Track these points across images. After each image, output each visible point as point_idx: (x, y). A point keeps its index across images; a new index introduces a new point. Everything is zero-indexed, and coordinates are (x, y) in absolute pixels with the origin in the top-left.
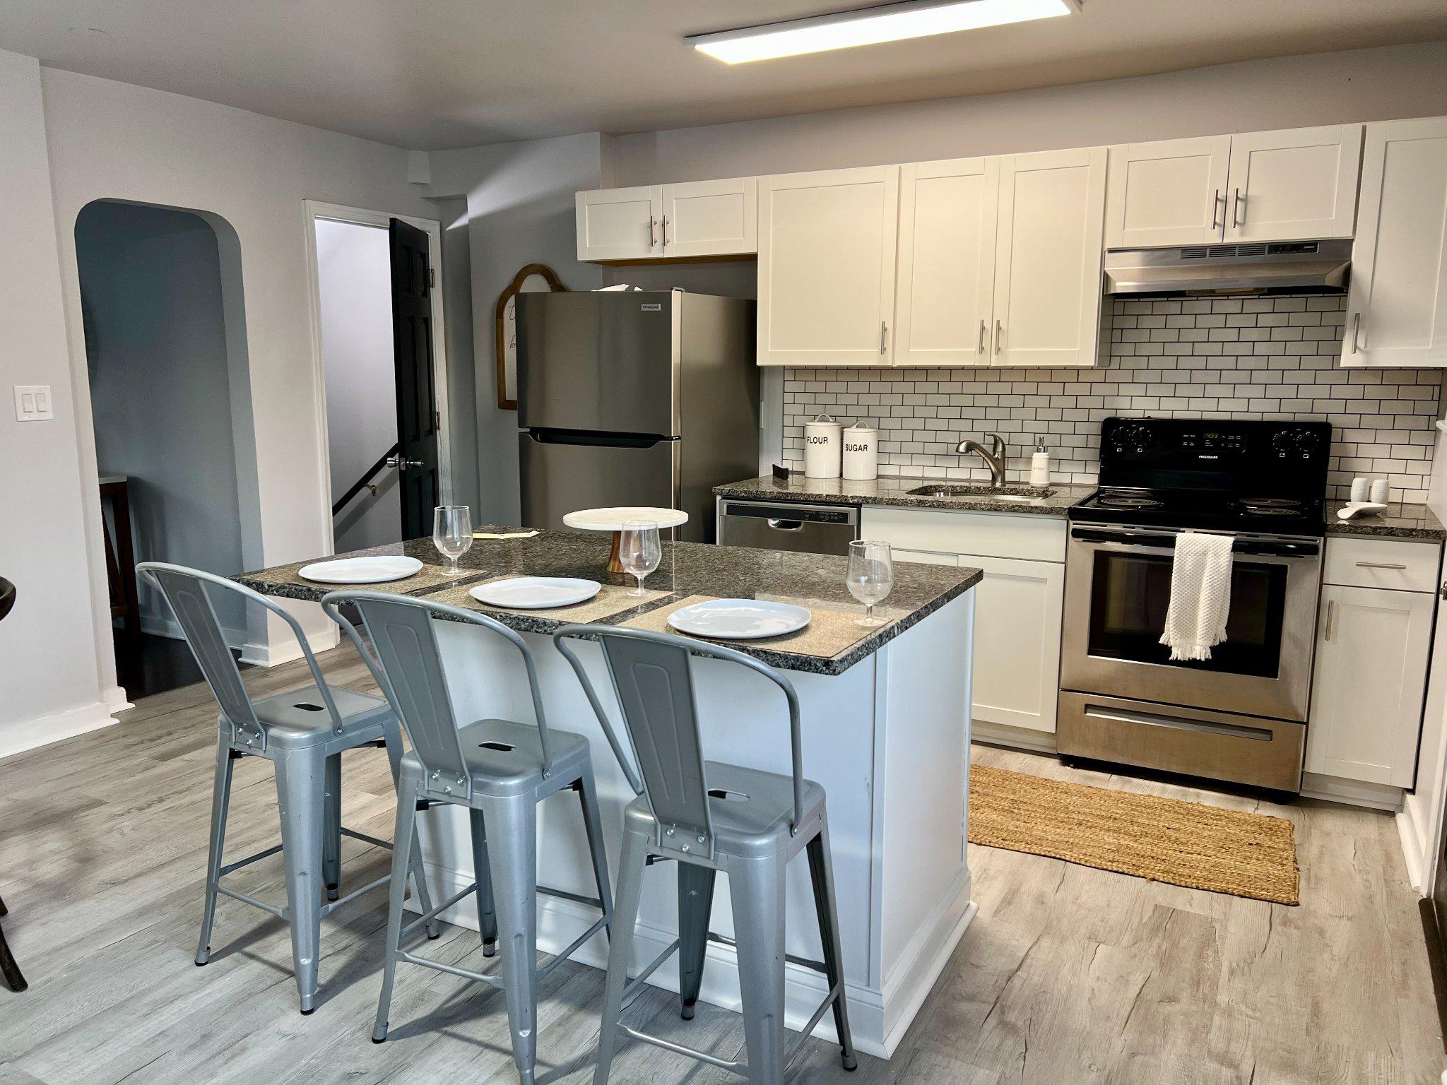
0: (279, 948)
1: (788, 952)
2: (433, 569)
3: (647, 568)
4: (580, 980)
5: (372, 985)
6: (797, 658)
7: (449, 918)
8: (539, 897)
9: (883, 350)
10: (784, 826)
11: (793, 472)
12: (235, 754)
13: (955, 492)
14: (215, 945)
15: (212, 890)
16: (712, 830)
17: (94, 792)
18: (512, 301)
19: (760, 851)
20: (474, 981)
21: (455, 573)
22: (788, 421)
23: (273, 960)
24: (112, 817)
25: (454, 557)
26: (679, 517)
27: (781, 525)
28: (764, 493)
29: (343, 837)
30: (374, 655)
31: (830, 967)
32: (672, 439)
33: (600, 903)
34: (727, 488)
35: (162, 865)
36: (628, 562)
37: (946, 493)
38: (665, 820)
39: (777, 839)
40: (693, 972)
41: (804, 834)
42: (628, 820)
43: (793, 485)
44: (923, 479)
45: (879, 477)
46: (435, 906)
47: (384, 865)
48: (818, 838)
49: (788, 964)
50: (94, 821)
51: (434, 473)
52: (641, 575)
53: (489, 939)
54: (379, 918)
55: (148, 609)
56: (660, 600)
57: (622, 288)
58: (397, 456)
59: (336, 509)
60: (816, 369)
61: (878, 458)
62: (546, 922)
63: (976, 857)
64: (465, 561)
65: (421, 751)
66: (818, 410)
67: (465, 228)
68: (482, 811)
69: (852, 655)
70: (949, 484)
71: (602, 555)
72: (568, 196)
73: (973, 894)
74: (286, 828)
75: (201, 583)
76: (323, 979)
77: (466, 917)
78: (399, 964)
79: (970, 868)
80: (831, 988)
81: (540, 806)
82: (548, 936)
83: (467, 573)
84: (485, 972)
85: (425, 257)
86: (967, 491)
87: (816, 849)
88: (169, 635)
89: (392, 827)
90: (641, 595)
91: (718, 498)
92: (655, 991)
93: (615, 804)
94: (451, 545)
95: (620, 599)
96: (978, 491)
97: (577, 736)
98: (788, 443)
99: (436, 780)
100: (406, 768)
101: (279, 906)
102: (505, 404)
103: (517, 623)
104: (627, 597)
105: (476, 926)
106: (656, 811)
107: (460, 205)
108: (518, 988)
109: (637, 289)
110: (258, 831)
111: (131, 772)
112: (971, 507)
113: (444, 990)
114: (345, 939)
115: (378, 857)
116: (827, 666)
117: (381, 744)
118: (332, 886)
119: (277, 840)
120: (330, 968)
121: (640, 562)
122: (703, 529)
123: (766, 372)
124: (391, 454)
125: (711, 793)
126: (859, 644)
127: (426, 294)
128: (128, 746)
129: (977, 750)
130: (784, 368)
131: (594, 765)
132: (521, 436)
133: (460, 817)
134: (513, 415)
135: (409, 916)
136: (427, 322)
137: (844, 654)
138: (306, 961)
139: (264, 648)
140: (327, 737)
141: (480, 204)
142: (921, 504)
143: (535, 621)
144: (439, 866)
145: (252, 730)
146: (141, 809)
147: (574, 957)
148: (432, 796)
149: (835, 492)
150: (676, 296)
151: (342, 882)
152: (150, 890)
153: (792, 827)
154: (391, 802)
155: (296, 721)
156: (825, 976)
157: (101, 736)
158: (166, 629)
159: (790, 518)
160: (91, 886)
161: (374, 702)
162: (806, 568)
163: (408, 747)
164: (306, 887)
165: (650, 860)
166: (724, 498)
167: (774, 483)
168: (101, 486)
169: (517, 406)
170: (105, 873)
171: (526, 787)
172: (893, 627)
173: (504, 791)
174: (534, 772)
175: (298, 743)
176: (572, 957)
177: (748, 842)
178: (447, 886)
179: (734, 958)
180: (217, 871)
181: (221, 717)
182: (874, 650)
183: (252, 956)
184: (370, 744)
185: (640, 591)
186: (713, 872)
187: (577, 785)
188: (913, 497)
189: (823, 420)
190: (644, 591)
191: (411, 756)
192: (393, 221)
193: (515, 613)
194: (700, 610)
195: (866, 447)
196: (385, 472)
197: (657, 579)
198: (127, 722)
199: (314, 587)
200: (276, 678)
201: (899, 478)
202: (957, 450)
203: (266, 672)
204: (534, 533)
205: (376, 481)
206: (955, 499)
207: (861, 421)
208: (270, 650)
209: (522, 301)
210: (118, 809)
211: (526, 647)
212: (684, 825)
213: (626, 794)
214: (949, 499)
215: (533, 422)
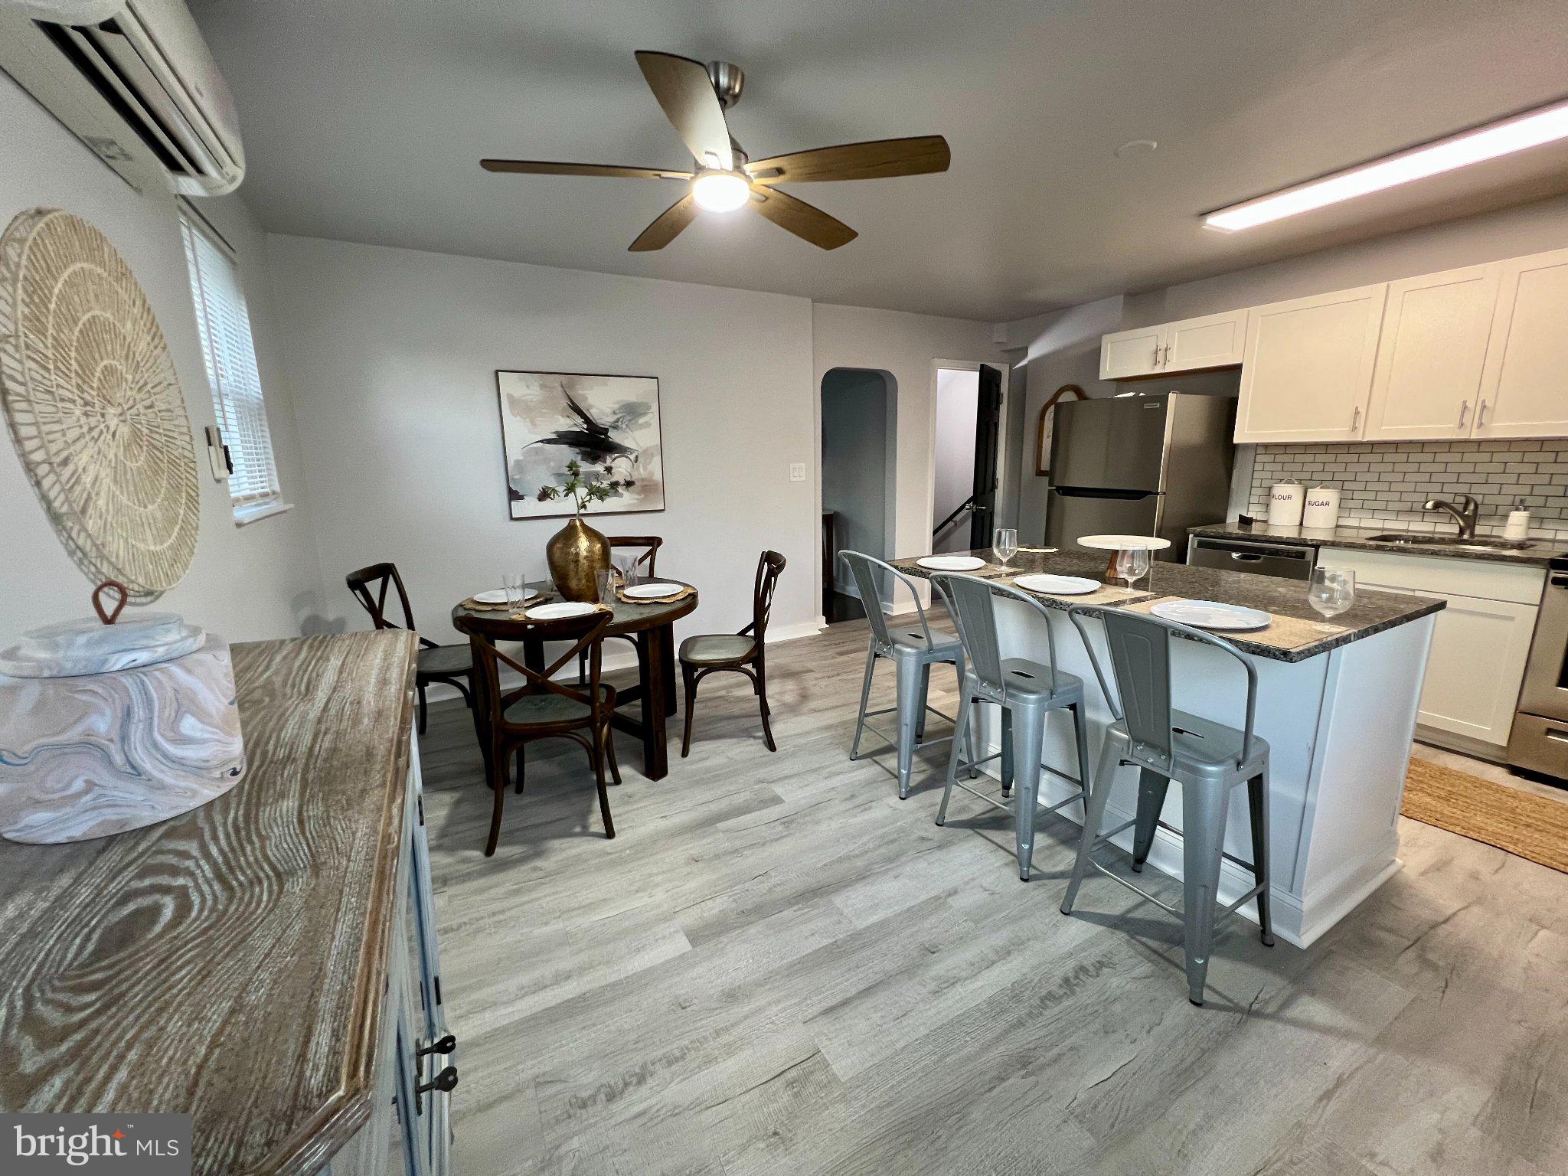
0: (891, 762)
1: (1225, 850)
2: (991, 566)
3: (1135, 575)
4: (1062, 827)
5: (938, 794)
6: (1258, 646)
7: (983, 769)
8: (1042, 770)
9: (1355, 428)
10: (1232, 763)
11: (1257, 521)
12: (877, 655)
13: (1415, 540)
14: (860, 752)
15: (861, 723)
16: (1173, 754)
17: (810, 665)
18: (1052, 408)
19: (1210, 774)
20: (997, 808)
21: (1005, 569)
22: (1256, 483)
23: (886, 766)
24: (817, 679)
25: (1005, 560)
26: (1165, 544)
27: (1244, 557)
28: (1230, 534)
29: (927, 711)
30: (957, 614)
31: (1259, 868)
32: (1158, 494)
33: (1082, 783)
34: (1198, 529)
35: (837, 707)
36: (1122, 570)
37: (1406, 541)
38: (1137, 740)
39: (1225, 771)
40: (1144, 843)
41: (1249, 771)
42: (1109, 734)
43: (1256, 530)
44: (1383, 529)
45: (1338, 526)
46: (975, 760)
47: (950, 731)
48: (1260, 777)
49: (1224, 860)
50: (810, 680)
51: (992, 514)
52: (1131, 579)
53: (1006, 787)
54: (943, 759)
55: (837, 580)
56: (1145, 597)
57: (1131, 394)
58: (971, 504)
59: (935, 533)
60: (1286, 446)
61: (1339, 512)
62: (1043, 787)
63: (1405, 828)
64: (1012, 563)
65: (977, 669)
66: (1286, 476)
67: (1025, 367)
68: (1010, 711)
69: (1309, 650)
70: (1410, 534)
71: (1102, 567)
72: (1098, 339)
73: (1399, 853)
74: (899, 699)
75: (869, 563)
76: (912, 784)
77: (994, 770)
78: (954, 786)
79: (1399, 832)
80: (1258, 883)
81: (1047, 714)
82: (1045, 795)
83: (1012, 570)
84: (1004, 805)
85: (998, 386)
86: (1430, 541)
87: (1257, 786)
88: (847, 594)
89: (957, 710)
90: (1130, 593)
91: (1191, 536)
92: (1115, 849)
93: (1097, 726)
94: (1004, 553)
95: (1112, 594)
96: (1442, 541)
97: (1075, 677)
98: (1254, 499)
99: (985, 687)
100: (967, 677)
101: (893, 740)
102: (1040, 473)
103: (1042, 600)
104: (1120, 593)
105: (999, 778)
106: (1130, 732)
107: (1024, 352)
108: (1025, 820)
109: (1142, 394)
110: (884, 699)
111: (826, 658)
112: (1434, 553)
113: (978, 808)
114: (924, 766)
115: (944, 726)
116: (1285, 655)
117: (953, 663)
118: (919, 737)
119: (894, 705)
120: (916, 779)
121: (1131, 571)
122: (1178, 554)
123: (1240, 449)
124: (968, 502)
125: (1175, 730)
126: (1316, 643)
127: (997, 408)
128: (825, 646)
129: (1416, 746)
130: (1257, 445)
131: (1085, 698)
132: (1050, 491)
133: (995, 712)
134: (1045, 480)
135: (961, 762)
136: (996, 425)
137: (1301, 648)
138: (904, 772)
139: (891, 605)
140: (924, 653)
141: (1035, 352)
142: (1379, 548)
143: (1054, 601)
144: (979, 738)
145: (886, 643)
146: (829, 677)
147: (1060, 811)
148: (983, 696)
149: (1295, 535)
150: (1172, 397)
151: (924, 735)
152: (831, 718)
153: (1239, 764)
154: (956, 698)
155: (910, 643)
156: (1254, 875)
157: (814, 638)
158: (844, 589)
159: (1249, 553)
160: (805, 710)
161: (952, 639)
162: (1267, 586)
163: (969, 666)
164: (907, 733)
165: (1122, 763)
166: (1196, 536)
167: (1239, 528)
168: (823, 516)
169: (1050, 474)
170: (813, 704)
171: (1039, 701)
172: (1350, 634)
173: (1025, 701)
174: (1046, 694)
175: (909, 654)
176: (1058, 811)
177: (1201, 766)
178: (983, 751)
179: (1182, 845)
180: (863, 714)
181: (871, 635)
182: (1330, 650)
183: (877, 762)
184: (947, 661)
185: (1129, 590)
186: (1168, 780)
187: (1073, 707)
188: (1372, 543)
189: (1289, 482)
190: (1132, 590)
191: (971, 671)
192: (982, 366)
193: (1042, 595)
194: (1174, 606)
195: (1327, 504)
196: (964, 512)
197: (1140, 584)
198: (825, 634)
199: (924, 570)
200: (897, 621)
201: (1359, 528)
202: (1424, 507)
203: (891, 618)
204: (1055, 550)
205: (958, 518)
206: (1415, 546)
207: (1327, 483)
208: (894, 606)
209: (1059, 407)
210: (819, 675)
211: (1049, 616)
212: (1151, 745)
213: (1106, 718)
214: (1410, 545)
215: (1057, 483)
